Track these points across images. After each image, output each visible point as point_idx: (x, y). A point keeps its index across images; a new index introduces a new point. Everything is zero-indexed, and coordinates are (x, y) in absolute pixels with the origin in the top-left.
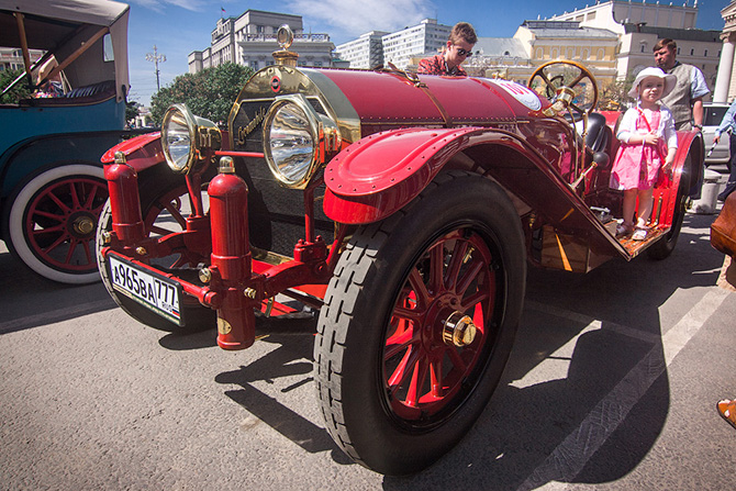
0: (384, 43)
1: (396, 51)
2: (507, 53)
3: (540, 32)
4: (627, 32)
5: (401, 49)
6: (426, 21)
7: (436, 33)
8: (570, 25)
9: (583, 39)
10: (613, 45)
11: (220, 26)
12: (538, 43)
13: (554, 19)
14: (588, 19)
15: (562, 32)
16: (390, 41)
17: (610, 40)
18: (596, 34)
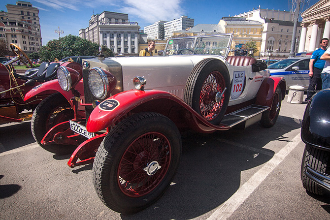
0: (165, 26)
1: (170, 29)
2: (215, 31)
3: (229, 22)
4: (266, 22)
5: (172, 29)
6: (183, 17)
7: (187, 22)
8: (242, 19)
9: (247, 25)
10: (260, 28)
11: (93, 18)
12: (228, 27)
13: (236, 16)
14: (250, 17)
15: (238, 22)
16: (167, 25)
17: (259, 25)
18: (253, 23)
